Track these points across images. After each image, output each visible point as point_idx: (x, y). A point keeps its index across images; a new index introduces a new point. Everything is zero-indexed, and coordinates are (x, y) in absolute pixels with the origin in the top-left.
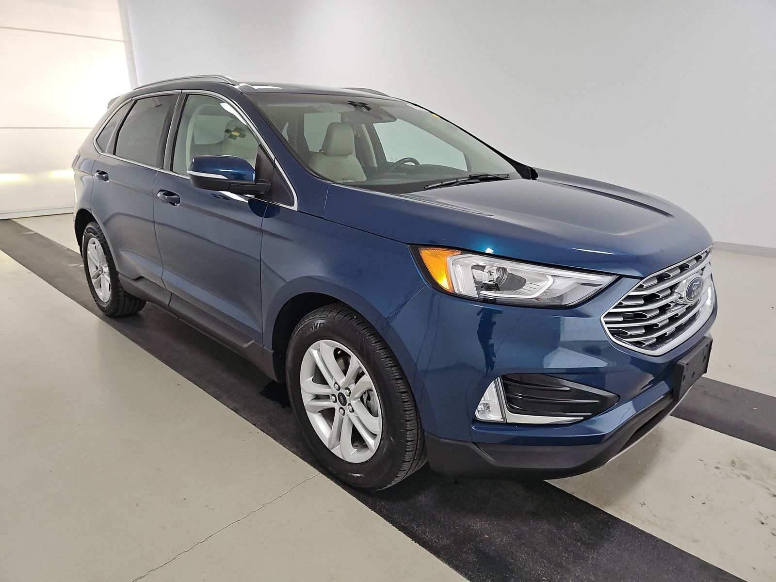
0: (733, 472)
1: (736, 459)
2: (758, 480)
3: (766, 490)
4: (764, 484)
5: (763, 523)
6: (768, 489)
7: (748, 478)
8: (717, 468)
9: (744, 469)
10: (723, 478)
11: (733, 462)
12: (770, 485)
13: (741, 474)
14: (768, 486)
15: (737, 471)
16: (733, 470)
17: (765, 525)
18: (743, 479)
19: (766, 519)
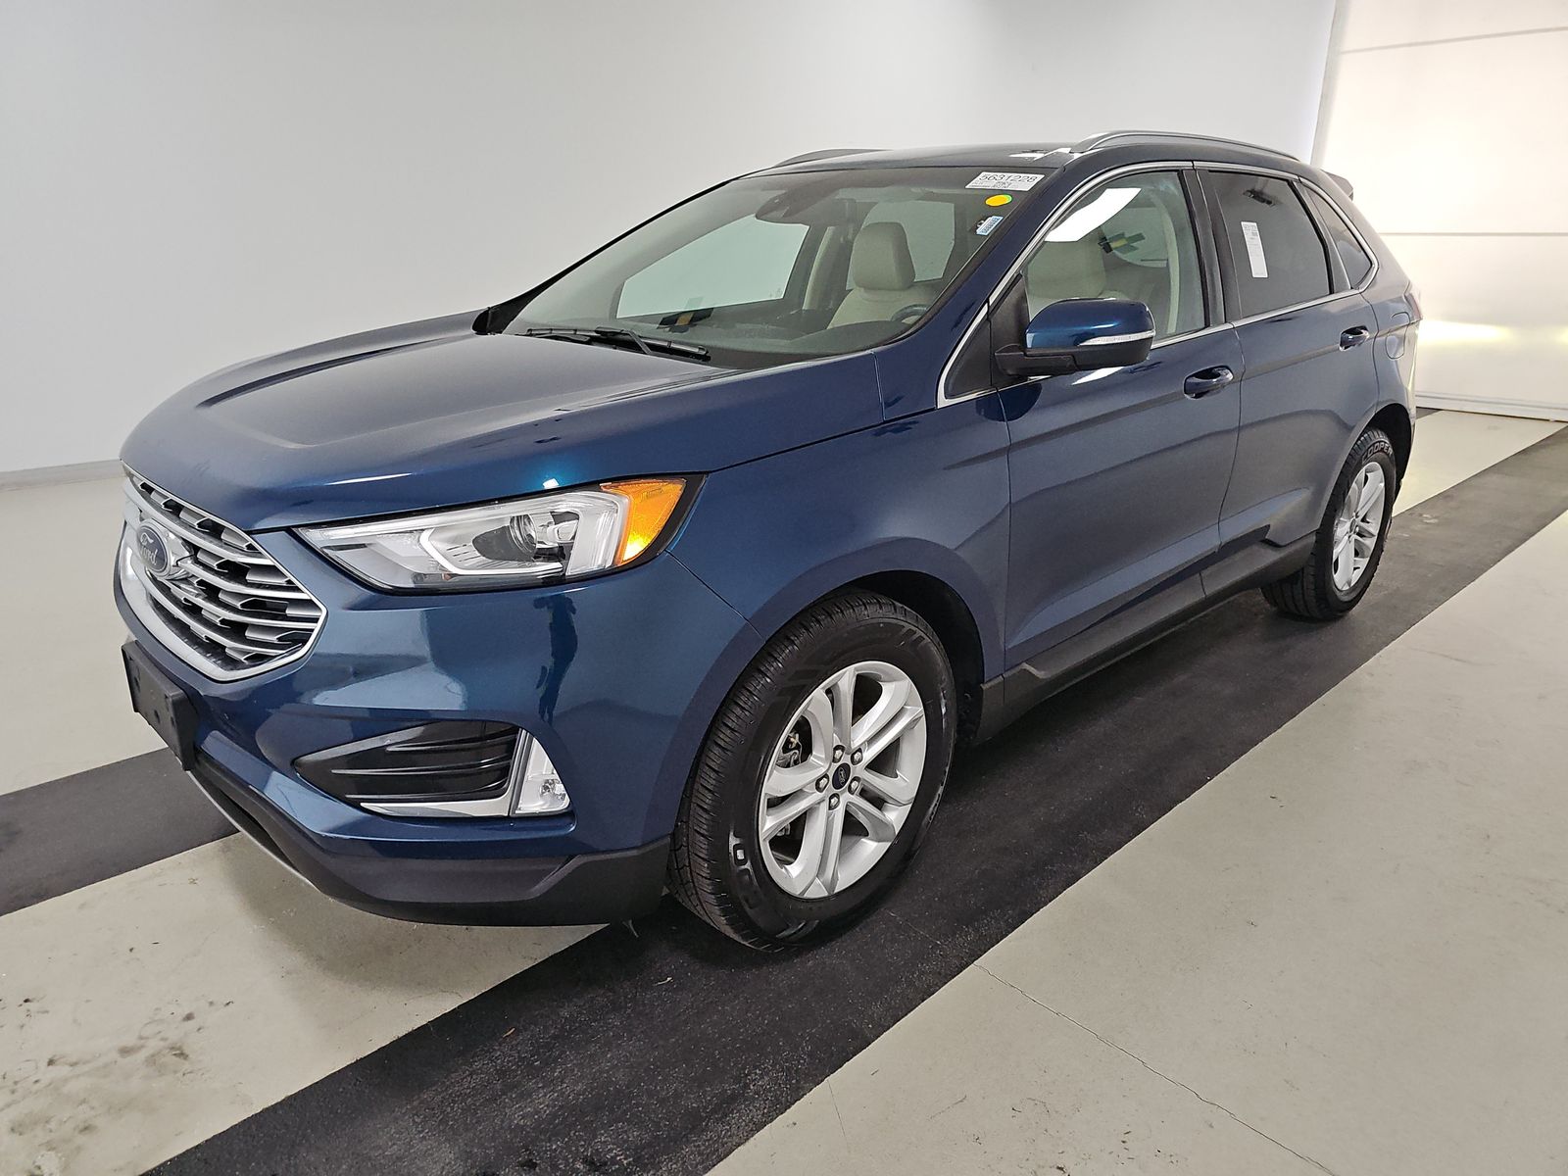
0: (159, 1036)
1: (186, 1066)
2: (106, 1066)
3: (74, 1060)
4: (86, 1068)
5: (26, 1001)
6: (73, 1065)
7: (125, 1051)
8: (189, 1017)
9: (152, 1060)
10: (157, 1009)
11: (182, 1055)
12: (78, 1076)
13: (142, 1047)
14: (78, 1069)
15: (153, 1045)
16: (163, 1039)
17: (22, 1002)
18: (130, 1041)
19: (28, 1011)
